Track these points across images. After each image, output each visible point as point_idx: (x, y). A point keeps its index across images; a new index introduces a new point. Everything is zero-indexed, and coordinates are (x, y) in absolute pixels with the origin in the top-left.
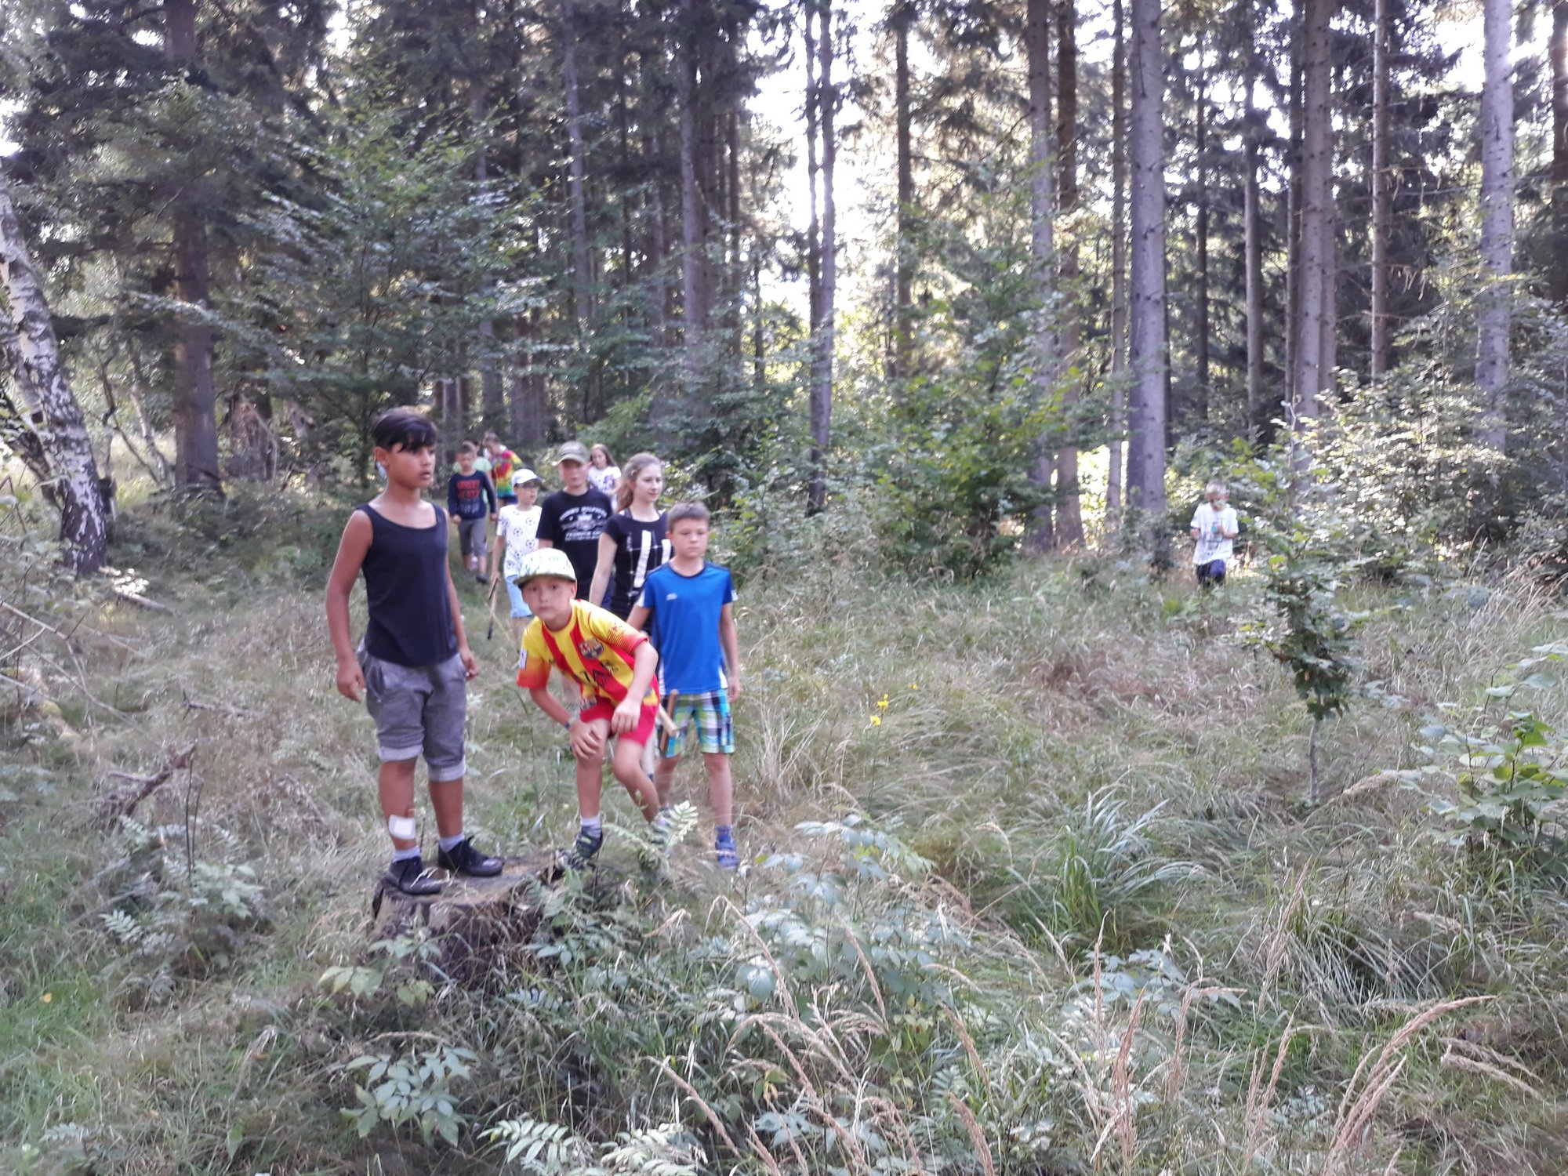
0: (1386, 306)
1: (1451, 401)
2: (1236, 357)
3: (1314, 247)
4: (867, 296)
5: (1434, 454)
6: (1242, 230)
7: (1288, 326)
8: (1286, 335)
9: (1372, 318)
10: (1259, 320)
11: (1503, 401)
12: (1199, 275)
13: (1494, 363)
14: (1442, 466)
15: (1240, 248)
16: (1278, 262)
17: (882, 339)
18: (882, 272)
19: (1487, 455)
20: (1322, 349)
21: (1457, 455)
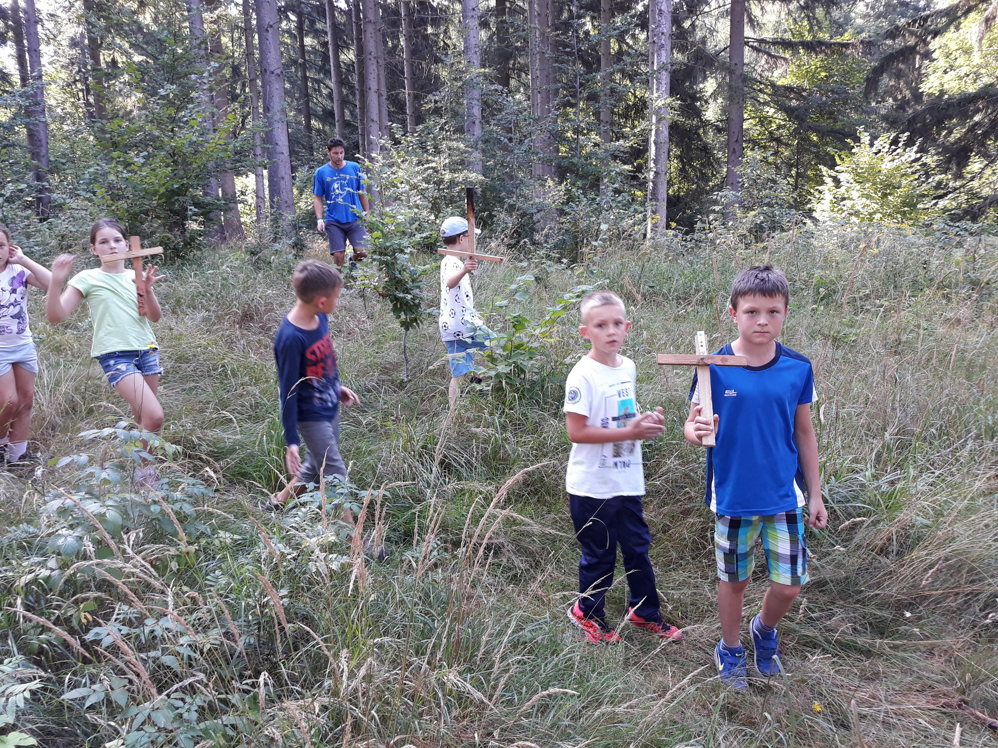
0: (413, 87)
1: (455, 144)
2: (328, 116)
3: (371, 45)
4: (65, 61)
5: (447, 176)
6: (326, 33)
7: (358, 97)
8: (357, 103)
9: (406, 93)
10: (340, 93)
11: (480, 145)
12: (301, 61)
13: (474, 123)
14: (453, 183)
15: (325, 45)
16: (349, 56)
17: (81, 95)
18: (74, 43)
19: (475, 176)
20: (380, 111)
21: (460, 177)
